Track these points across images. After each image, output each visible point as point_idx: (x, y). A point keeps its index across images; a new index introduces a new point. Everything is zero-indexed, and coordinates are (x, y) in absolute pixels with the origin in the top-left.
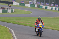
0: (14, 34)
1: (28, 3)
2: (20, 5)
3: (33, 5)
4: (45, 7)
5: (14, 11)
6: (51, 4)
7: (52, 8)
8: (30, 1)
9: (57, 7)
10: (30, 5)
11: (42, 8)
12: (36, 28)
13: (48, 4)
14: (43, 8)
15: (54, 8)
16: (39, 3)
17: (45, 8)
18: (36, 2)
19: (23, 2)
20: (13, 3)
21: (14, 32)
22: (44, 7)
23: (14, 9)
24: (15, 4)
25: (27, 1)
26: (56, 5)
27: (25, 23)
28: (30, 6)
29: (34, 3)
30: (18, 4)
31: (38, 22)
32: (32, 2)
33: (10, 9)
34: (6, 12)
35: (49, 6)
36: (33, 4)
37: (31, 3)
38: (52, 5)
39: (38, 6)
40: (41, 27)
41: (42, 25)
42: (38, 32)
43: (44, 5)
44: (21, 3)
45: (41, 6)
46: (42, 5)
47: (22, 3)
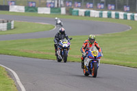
0: (19, 82)
1: (45, 5)
2: (26, 11)
3: (56, 8)
4: (85, 12)
5: (12, 27)
6: (98, 4)
7: (101, 14)
8: (49, 1)
9: (111, 10)
10: (49, 9)
11: (78, 15)
12: (83, 59)
13: (91, 5)
14: (80, 14)
15: (105, 13)
16: (70, 4)
17: (85, 15)
18: (62, 3)
19: (34, 4)
20: (10, 7)
22: (82, 11)
23: (12, 22)
24: (14, 9)
25: (43, 1)
26: (109, 5)
27: (42, 52)
28: (49, 13)
29: (58, 4)
30: (22, 9)
31: (88, 46)
32: (54, 3)
33: (3, 22)
35: (93, 8)
36: (56, 6)
37: (52, 5)
38: (99, 7)
39: (69, 12)
40: (95, 57)
41: (97, 51)
42: (89, 67)
43: (81, 8)
44: (29, 7)
45: (75, 9)
46: (78, 7)
47: (31, 5)
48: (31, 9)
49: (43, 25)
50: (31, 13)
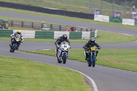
1: (130, 17)
2: (110, 21)
5: (96, 36)
8: (134, 13)
10: (134, 21)
19: (119, 15)
21: (96, 83)
23: (96, 32)
24: (99, 18)
25: (128, 12)
27: (122, 63)
28: (133, 24)
30: (106, 18)
33: (87, 31)
34: (79, 36)
37: (136, 17)
44: (114, 17)
47: (116, 16)
48: (116, 20)
49: (126, 36)
50: (115, 23)
